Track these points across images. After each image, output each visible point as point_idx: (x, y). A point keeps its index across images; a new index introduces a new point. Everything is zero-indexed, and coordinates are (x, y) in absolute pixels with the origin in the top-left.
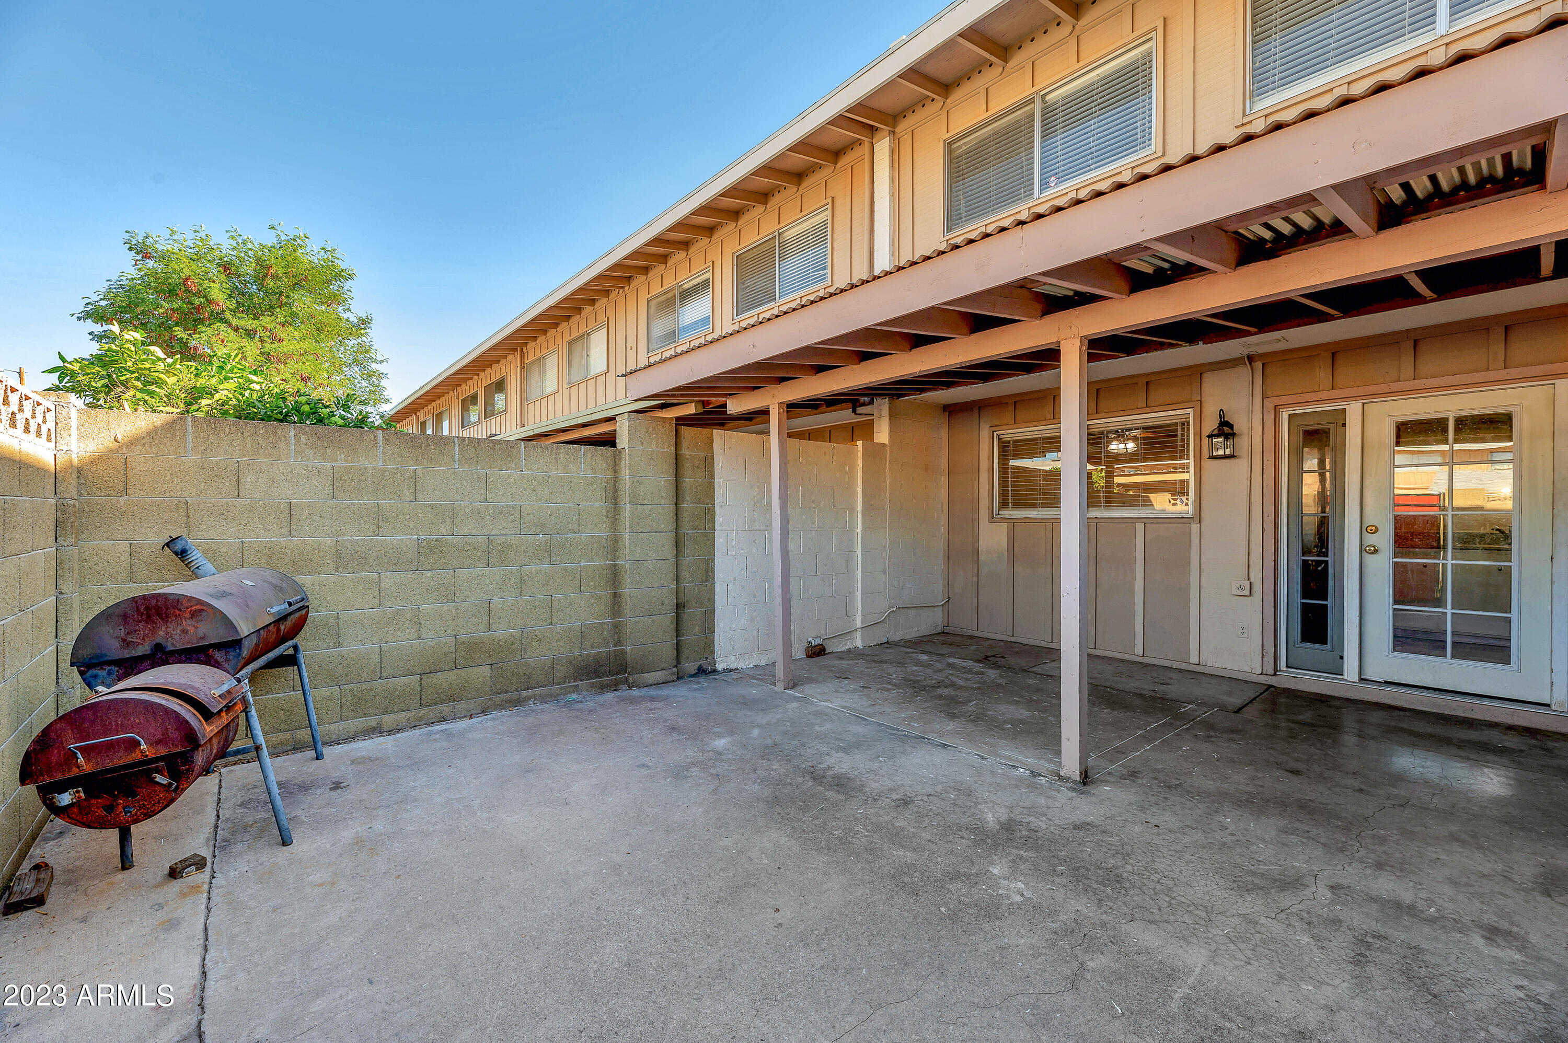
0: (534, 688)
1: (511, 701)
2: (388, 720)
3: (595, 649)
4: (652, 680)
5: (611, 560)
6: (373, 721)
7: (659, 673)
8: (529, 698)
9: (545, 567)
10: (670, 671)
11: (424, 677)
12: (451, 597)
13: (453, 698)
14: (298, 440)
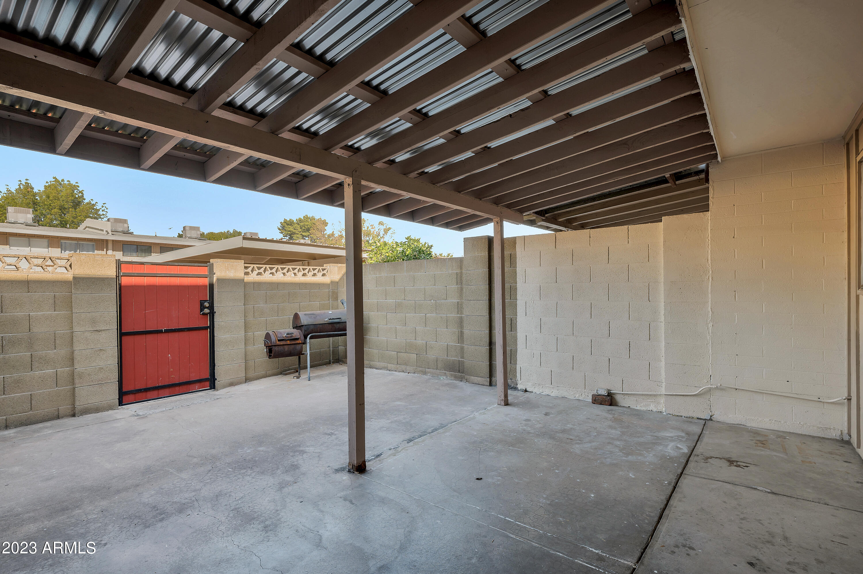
0: (430, 369)
1: (422, 371)
2: (390, 366)
3: (454, 358)
4: (476, 381)
5: (460, 314)
6: (385, 365)
7: (480, 378)
8: (429, 372)
9: (434, 315)
10: (485, 379)
11: (398, 353)
12: (404, 324)
13: (406, 364)
14: (369, 268)
